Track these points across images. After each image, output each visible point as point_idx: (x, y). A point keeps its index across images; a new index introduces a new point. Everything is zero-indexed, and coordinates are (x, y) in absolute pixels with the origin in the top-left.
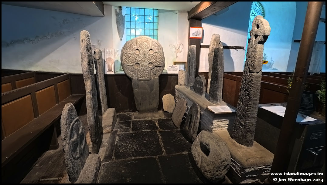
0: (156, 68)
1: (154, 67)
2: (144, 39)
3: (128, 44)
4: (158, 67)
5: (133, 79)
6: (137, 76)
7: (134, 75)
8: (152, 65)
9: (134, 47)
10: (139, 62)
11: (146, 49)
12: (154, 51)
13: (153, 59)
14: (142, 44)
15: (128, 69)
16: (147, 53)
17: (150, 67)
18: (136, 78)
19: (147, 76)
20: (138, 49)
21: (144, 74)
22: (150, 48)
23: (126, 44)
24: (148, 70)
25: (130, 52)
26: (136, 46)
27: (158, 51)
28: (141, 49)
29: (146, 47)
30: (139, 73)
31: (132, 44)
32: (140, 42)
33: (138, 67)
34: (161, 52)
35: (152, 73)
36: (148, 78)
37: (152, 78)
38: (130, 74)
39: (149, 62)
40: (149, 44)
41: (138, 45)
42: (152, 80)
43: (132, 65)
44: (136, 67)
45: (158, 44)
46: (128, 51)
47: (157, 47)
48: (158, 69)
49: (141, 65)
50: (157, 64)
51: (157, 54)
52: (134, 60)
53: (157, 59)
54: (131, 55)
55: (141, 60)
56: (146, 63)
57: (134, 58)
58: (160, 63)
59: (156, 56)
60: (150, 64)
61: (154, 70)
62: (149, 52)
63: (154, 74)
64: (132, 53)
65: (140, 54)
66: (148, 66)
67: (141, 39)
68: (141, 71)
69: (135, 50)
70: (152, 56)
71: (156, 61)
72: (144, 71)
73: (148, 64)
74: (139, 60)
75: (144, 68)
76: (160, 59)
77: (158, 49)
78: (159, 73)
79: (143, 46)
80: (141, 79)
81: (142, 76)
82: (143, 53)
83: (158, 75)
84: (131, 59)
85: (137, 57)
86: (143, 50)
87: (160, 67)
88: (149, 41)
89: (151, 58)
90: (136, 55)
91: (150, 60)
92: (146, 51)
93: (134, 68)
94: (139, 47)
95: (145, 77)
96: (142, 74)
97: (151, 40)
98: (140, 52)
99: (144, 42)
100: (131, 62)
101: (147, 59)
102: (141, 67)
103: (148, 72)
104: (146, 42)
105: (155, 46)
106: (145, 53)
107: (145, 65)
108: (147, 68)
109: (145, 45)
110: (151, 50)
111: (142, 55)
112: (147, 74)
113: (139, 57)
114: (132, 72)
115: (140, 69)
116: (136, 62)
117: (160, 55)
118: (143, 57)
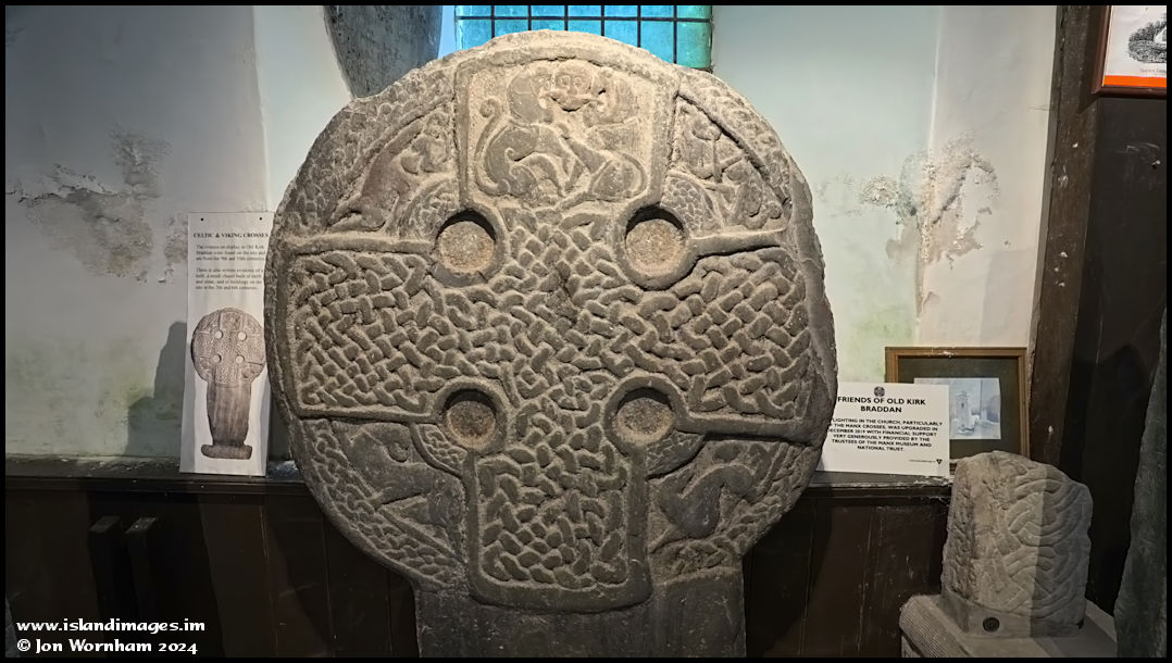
0: (720, 456)
1: (685, 442)
2: (554, 68)
3: (341, 150)
4: (749, 444)
5: (417, 582)
6: (473, 556)
7: (430, 534)
8: (666, 417)
9: (425, 182)
10: (492, 376)
11: (587, 208)
12: (699, 236)
13: (679, 346)
14: (522, 145)
15: (355, 462)
16: (591, 258)
17: (637, 437)
18: (460, 574)
19: (595, 552)
20: (470, 214)
21: (553, 529)
22: (640, 194)
23: (322, 149)
24: (603, 487)
25: (374, 248)
26: (450, 174)
27: (743, 234)
28: (509, 215)
29: (585, 183)
30: (491, 514)
31: (394, 151)
32: (505, 119)
33: (480, 444)
34: (792, 246)
35: (654, 516)
36: (600, 576)
37: (661, 584)
38: (379, 527)
39: (615, 385)
40: (633, 139)
41: (476, 162)
43: (404, 421)
44: (455, 441)
45: (746, 136)
46: (353, 236)
47: (738, 177)
48: (743, 462)
49: (511, 414)
50: (732, 401)
51: (735, 273)
52: (424, 359)
53: (732, 344)
54: (390, 286)
55: (511, 349)
56: (584, 387)
57: (422, 334)
58: (772, 397)
59: (716, 304)
60: (630, 406)
61: (696, 482)
62: (619, 251)
63: (681, 527)
64: (397, 269)
65: (501, 277)
66: (612, 437)
67: (510, 75)
68: (523, 491)
69: (440, 220)
70: (668, 294)
71: (712, 365)
72: (550, 496)
73: (603, 404)
74: (490, 357)
75: (557, 462)
76: (769, 344)
77: (741, 208)
78: (749, 512)
79: (538, 173)
80: (514, 583)
81: (527, 549)
82: (539, 261)
83: (733, 536)
84: (386, 338)
85: (465, 309)
86: (540, 226)
87: (768, 446)
88: (627, 99)
89: (650, 327)
90: (444, 292)
91: (631, 351)
92: (585, 231)
93: (426, 458)
94: (492, 185)
95: (567, 569)
96: (526, 527)
97: (660, 81)
98: (507, 243)
99: (556, 108)
100: (393, 377)
101: (591, 339)
102: (521, 447)
103: (601, 502)
104: (579, 115)
105: (709, 166)
106: (572, 256)
107: (564, 421)
108: (600, 458)
109: (565, 148)
110: (652, 224)
111: (529, 285)
112: (593, 528)
113: (493, 314)
114: (409, 502)
115: (509, 469)
116: (449, 375)
117: (768, 286)
118: (548, 317)
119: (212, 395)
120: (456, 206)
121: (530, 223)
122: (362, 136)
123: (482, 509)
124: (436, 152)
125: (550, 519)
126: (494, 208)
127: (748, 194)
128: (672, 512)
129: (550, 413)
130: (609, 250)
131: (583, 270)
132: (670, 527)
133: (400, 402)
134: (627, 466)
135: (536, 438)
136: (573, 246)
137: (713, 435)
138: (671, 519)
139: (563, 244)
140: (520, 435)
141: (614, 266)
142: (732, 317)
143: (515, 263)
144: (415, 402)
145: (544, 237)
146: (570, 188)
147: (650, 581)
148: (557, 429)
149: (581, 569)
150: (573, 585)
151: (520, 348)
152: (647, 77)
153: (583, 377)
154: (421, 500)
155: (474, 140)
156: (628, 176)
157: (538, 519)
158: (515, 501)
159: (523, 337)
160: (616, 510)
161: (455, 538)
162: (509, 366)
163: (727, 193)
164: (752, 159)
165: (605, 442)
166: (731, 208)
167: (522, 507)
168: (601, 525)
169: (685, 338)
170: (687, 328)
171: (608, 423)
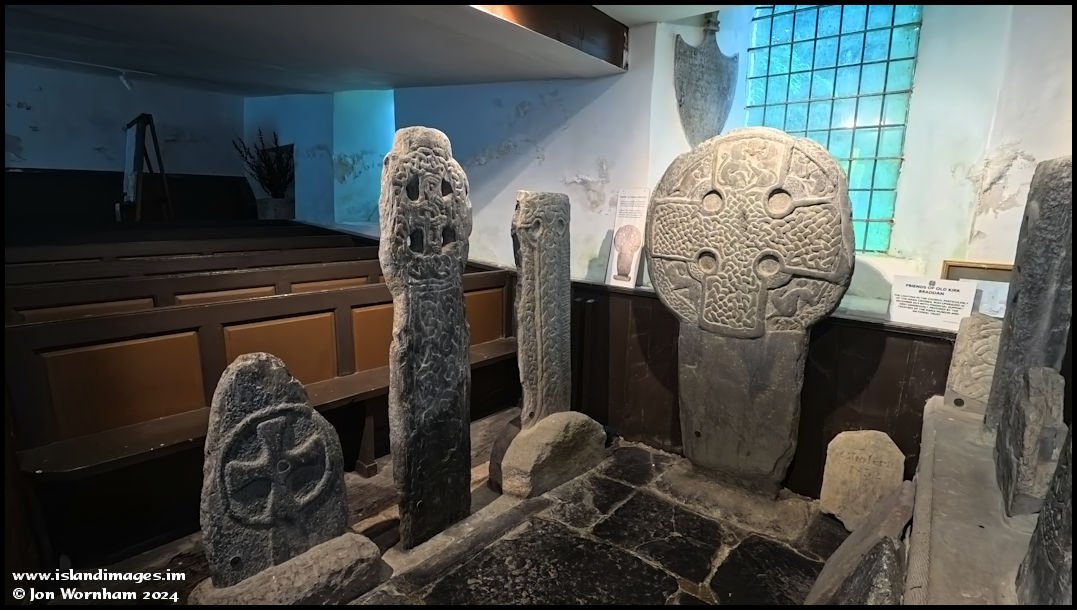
0: (798, 284)
1: (785, 277)
2: (747, 141)
3: (675, 171)
4: (812, 281)
5: (681, 318)
6: (702, 312)
7: (688, 302)
8: (778, 267)
9: (701, 180)
11: (755, 189)
12: (797, 199)
13: (785, 240)
14: (734, 168)
15: (667, 275)
16: (757, 206)
17: (765, 274)
18: (696, 317)
19: (745, 315)
20: (714, 192)
21: (730, 304)
22: (775, 184)
23: (669, 171)
24: (750, 291)
25: (682, 203)
26: (710, 178)
27: (816, 199)
28: (727, 192)
29: (754, 181)
30: (710, 296)
31: (692, 171)
32: (729, 161)
33: (709, 271)
34: (837, 203)
35: (769, 305)
36: (745, 324)
37: (769, 332)
38: (672, 298)
39: (759, 253)
40: (774, 165)
41: (718, 174)
42: (767, 339)
43: (685, 261)
44: (700, 269)
45: (821, 162)
46: (676, 198)
47: (816, 177)
48: (808, 288)
49: (721, 261)
50: (804, 262)
51: (810, 214)
52: (694, 240)
53: (807, 240)
54: (686, 215)
55: (723, 238)
56: (747, 253)
57: (694, 231)
58: (822, 262)
59: (801, 225)
60: (764, 262)
61: (787, 294)
62: (765, 205)
63: (779, 310)
64: (689, 210)
65: (722, 213)
66: (755, 272)
67: (733, 144)
68: (722, 289)
69: (704, 194)
70: (782, 221)
71: (797, 248)
72: (731, 292)
73: (753, 260)
74: (716, 241)
75: (735, 280)
76: (823, 242)
77: (816, 188)
78: (810, 309)
79: (739, 178)
80: (714, 323)
81: (720, 311)
82: (736, 208)
83: (802, 318)
84: (682, 232)
85: (709, 224)
86: (738, 195)
87: (820, 283)
88: (774, 152)
89: (774, 233)
90: (703, 218)
91: (766, 241)
92: (753, 198)
93: (690, 275)
94: (723, 182)
95: (734, 320)
96: (721, 303)
97: (786, 143)
98: (726, 201)
99: (747, 155)
100: (683, 246)
101: (752, 236)
102: (722, 273)
103: (749, 296)
104: (755, 157)
105: (804, 173)
106: (747, 207)
107: (739, 265)
108: (750, 279)
109: (749, 168)
110: (780, 195)
111: (732, 216)
112: (745, 306)
113: (719, 226)
114: (683, 290)
115: (717, 281)
116: (701, 246)
117: (825, 218)
118: (737, 228)
119: (619, 257)
120: (710, 189)
121: (734, 195)
122: (682, 166)
123: (707, 294)
124: (706, 171)
125: (730, 301)
126: (722, 189)
127: (820, 183)
128: (777, 304)
129: (734, 262)
130: (762, 204)
131: (751, 211)
132: (775, 310)
133: (684, 254)
134: (760, 283)
135: (728, 270)
136: (749, 203)
137: (795, 275)
138: (776, 307)
139: (745, 202)
140: (723, 269)
141: (762, 210)
142: (807, 230)
143: (728, 208)
144: (689, 254)
145: (738, 199)
146: (749, 182)
147: (764, 329)
148: (736, 268)
149: (738, 321)
150: (734, 326)
151: (727, 238)
152: (781, 142)
153: (748, 250)
154: (687, 290)
155: (718, 166)
156: (770, 178)
157: (725, 300)
158: (718, 293)
159: (728, 234)
160: (754, 299)
161: (696, 305)
162: (722, 245)
163: (811, 183)
164: (822, 170)
165: (753, 274)
166: (812, 189)
167: (721, 295)
168: (748, 305)
169: (787, 237)
170: (789, 234)
171: (754, 267)
